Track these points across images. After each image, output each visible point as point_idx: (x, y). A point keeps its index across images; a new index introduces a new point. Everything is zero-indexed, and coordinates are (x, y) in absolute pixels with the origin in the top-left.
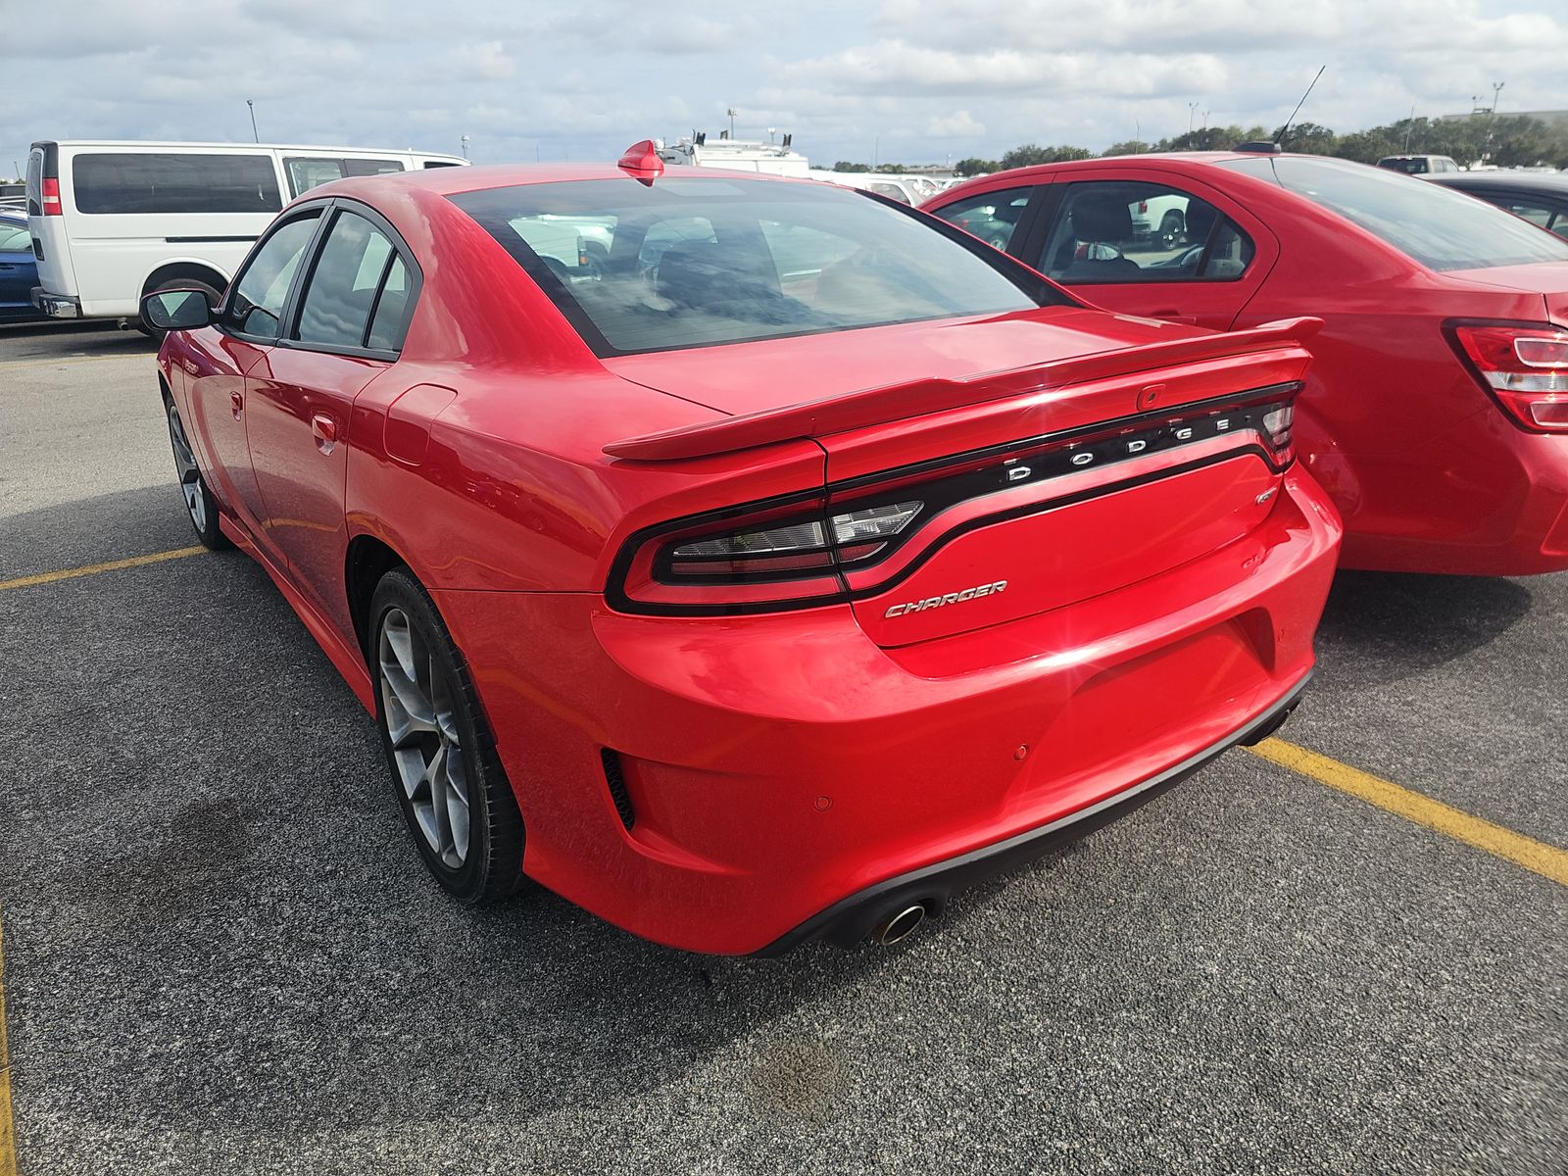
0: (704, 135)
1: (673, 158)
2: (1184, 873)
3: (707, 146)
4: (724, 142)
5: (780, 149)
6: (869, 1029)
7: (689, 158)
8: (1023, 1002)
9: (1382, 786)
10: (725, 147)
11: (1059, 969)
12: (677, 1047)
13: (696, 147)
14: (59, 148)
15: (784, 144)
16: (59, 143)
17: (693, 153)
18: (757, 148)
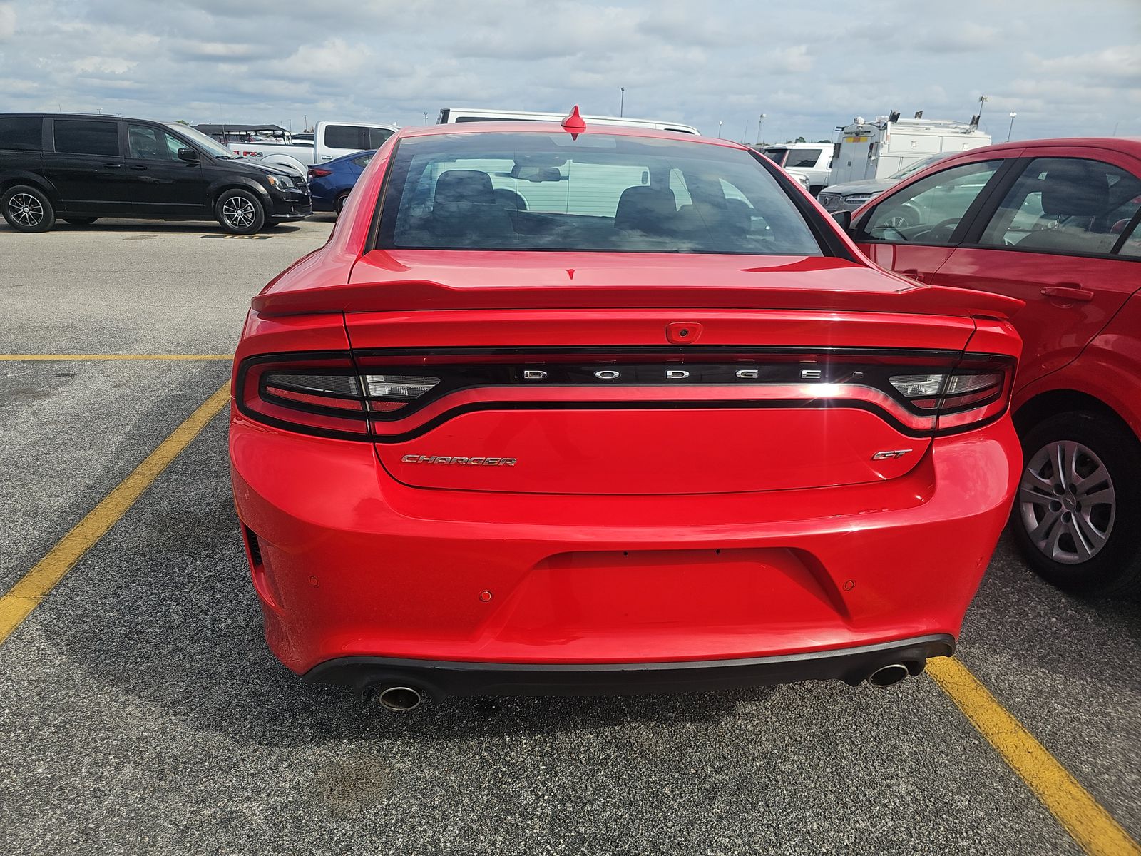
0: (899, 114)
1: (869, 132)
2: (779, 777)
3: (900, 123)
4: (917, 120)
5: (967, 127)
6: (427, 775)
7: (881, 131)
8: (543, 808)
9: (1072, 789)
10: (917, 124)
11: (595, 799)
12: (311, 728)
13: (889, 123)
14: (450, 113)
15: (972, 123)
16: (451, 110)
17: (886, 128)
18: (947, 126)
